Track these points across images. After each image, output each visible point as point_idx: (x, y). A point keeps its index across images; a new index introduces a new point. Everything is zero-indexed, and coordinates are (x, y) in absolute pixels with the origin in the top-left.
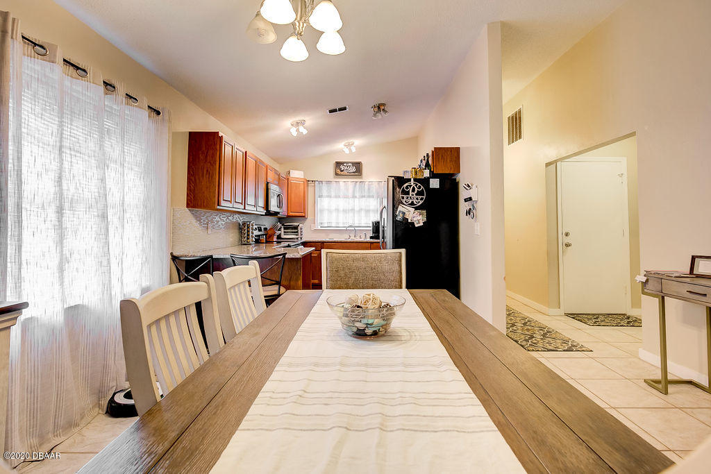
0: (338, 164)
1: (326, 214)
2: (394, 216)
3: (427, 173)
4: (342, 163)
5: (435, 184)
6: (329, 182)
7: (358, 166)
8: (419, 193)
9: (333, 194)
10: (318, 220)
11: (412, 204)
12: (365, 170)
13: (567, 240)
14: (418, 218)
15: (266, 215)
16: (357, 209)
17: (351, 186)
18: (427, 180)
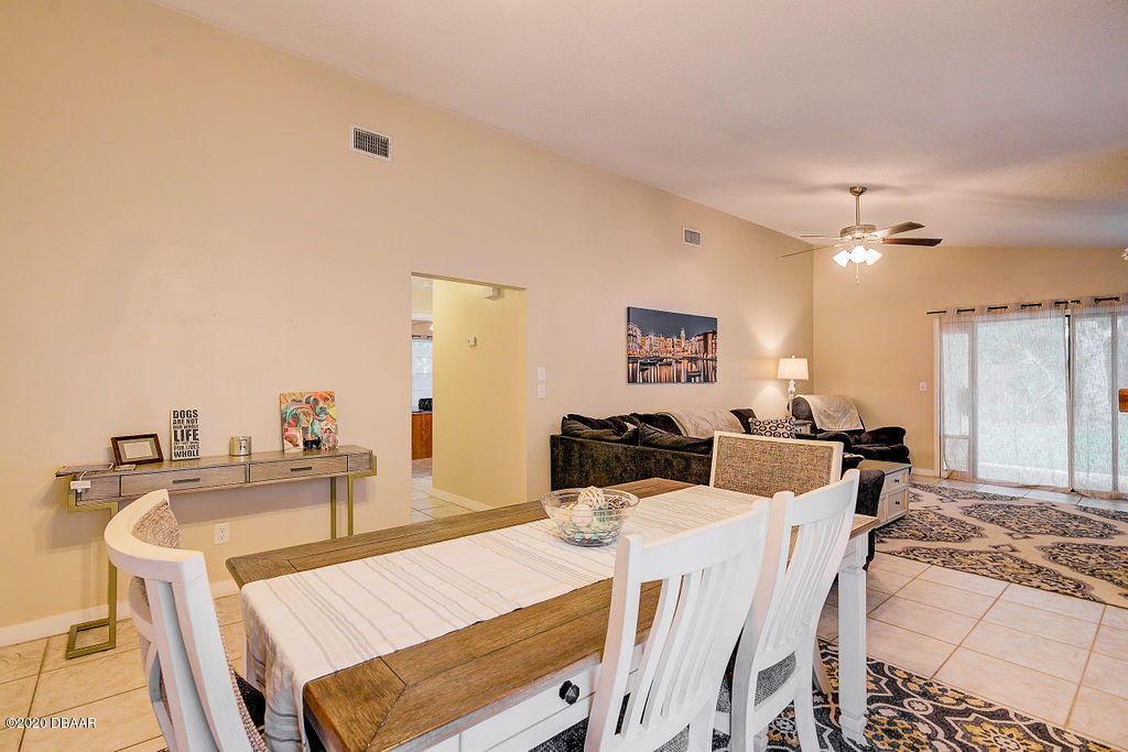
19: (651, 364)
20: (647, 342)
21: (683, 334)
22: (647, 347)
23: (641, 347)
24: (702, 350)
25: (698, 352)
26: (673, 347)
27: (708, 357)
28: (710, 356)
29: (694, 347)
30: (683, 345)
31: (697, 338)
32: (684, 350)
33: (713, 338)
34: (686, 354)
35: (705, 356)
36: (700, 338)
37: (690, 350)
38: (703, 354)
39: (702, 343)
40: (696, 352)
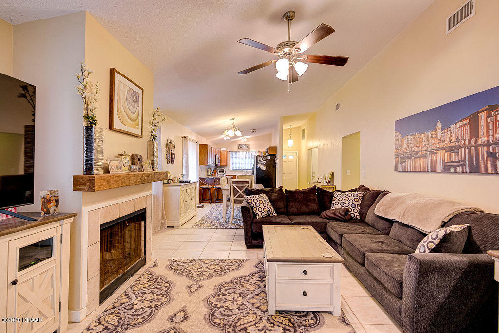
0: (239, 145)
1: (234, 165)
2: (257, 167)
3: (267, 154)
4: (241, 145)
5: (269, 157)
6: (236, 152)
7: (248, 147)
8: (264, 160)
9: (237, 157)
10: (231, 167)
11: (262, 164)
12: (250, 147)
13: (314, 175)
14: (264, 168)
15: (216, 165)
16: (247, 163)
17: (244, 153)
18: (266, 156)
19: (408, 158)
20: (406, 142)
21: (439, 125)
22: (405, 146)
23: (401, 147)
24: (468, 136)
25: (460, 139)
26: (428, 140)
27: (479, 142)
28: (482, 140)
29: (454, 135)
30: (439, 136)
31: (460, 124)
32: (440, 141)
33: (489, 116)
34: (442, 145)
35: (472, 142)
36: (464, 122)
37: (448, 139)
38: (470, 140)
39: (468, 127)
40: (457, 140)
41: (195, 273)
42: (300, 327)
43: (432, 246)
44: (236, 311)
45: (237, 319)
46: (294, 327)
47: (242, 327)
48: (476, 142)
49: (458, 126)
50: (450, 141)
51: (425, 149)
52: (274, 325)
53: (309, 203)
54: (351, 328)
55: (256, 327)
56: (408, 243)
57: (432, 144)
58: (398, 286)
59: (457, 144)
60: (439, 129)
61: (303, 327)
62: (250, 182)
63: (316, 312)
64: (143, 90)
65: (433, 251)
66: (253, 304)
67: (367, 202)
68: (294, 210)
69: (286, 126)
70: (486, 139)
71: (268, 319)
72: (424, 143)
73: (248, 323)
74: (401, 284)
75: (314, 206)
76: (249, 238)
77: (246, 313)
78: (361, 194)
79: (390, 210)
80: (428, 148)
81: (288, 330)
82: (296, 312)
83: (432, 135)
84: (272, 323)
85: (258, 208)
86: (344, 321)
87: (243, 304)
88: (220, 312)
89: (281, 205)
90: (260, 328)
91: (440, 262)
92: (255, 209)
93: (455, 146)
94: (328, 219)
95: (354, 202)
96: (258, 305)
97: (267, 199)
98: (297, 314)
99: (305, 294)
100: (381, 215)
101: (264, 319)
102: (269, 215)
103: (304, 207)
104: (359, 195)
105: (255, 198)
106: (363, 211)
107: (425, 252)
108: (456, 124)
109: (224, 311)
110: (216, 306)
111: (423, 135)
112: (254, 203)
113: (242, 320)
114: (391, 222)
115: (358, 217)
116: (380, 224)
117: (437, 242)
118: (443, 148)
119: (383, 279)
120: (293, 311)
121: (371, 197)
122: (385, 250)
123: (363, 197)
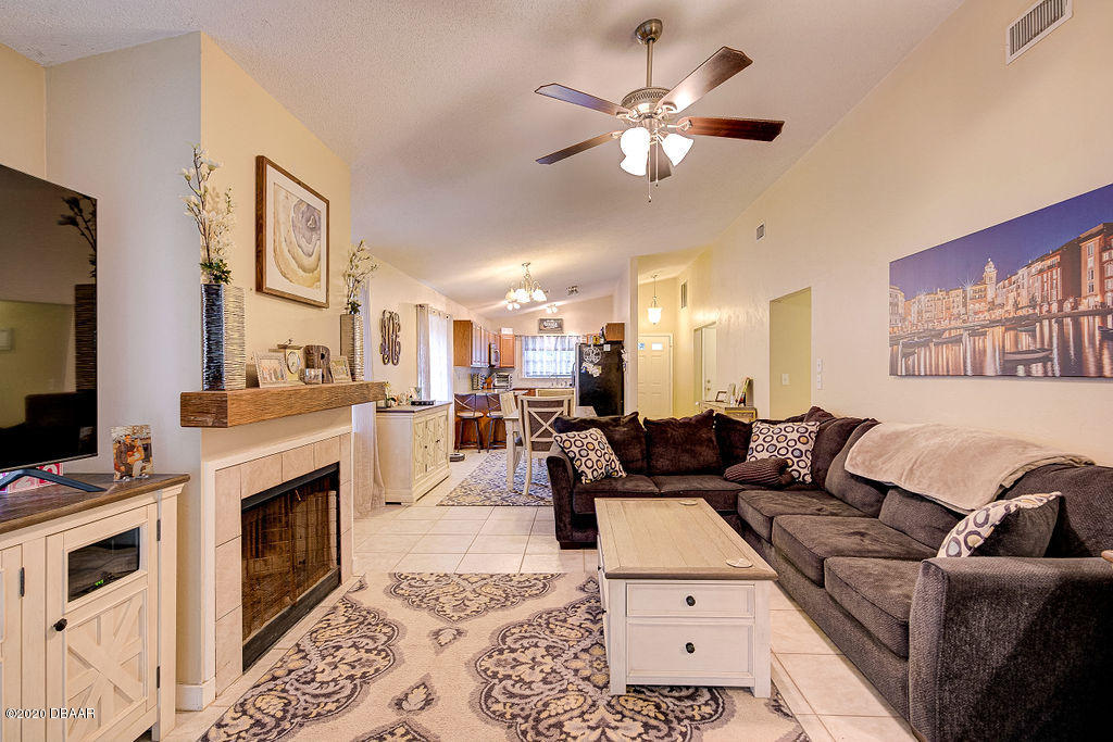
0: (542, 321)
1: (531, 365)
2: (580, 370)
3: (602, 341)
4: (545, 320)
5: (607, 348)
6: (534, 337)
7: (560, 327)
8: (597, 354)
9: (538, 347)
10: (524, 371)
11: (592, 362)
12: (566, 326)
13: (709, 386)
14: (596, 371)
15: (491, 366)
16: (558, 360)
17: (553, 339)
18: (602, 345)
19: (919, 345)
20: (914, 309)
21: (990, 270)
22: (913, 317)
23: (904, 319)
24: (1057, 294)
25: (1039, 300)
26: (965, 305)
27: (1082, 308)
28: (1089, 302)
29: (1024, 293)
30: (990, 294)
31: (1038, 266)
32: (993, 306)
33: (1105, 248)
34: (998, 313)
35: (1067, 306)
36: (1049, 262)
37: (1011, 302)
38: (1061, 303)
39: (1057, 274)
40: (1033, 304)
41: (448, 603)
42: (680, 720)
43: (976, 541)
44: (538, 687)
45: (540, 703)
46: (667, 722)
47: (552, 721)
48: (1075, 307)
49: (1033, 270)
50: (1016, 304)
51: (959, 323)
52: (624, 716)
53: (698, 448)
54: (794, 724)
55: (584, 721)
56: (922, 535)
57: (976, 313)
58: (899, 631)
59: (1031, 312)
60: (991, 279)
61: (686, 722)
62: (566, 403)
63: (715, 688)
64: (327, 202)
65: (978, 552)
66: (576, 671)
67: (826, 446)
68: (663, 463)
69: (644, 279)
70: (1099, 299)
71: (609, 704)
72: (955, 311)
73: (566, 712)
74: (905, 626)
75: (708, 455)
76: (565, 525)
77: (560, 691)
78: (813, 427)
79: (880, 461)
80: (964, 322)
81: (655, 727)
82: (672, 688)
83: (975, 292)
84: (618, 713)
85: (584, 460)
86: (778, 708)
87: (553, 671)
88: (504, 688)
89: (636, 452)
90: (592, 724)
91: (994, 578)
92: (579, 463)
93: (1027, 317)
94: (740, 483)
95: (799, 446)
96: (587, 673)
97: (604, 440)
98: (675, 694)
99: (690, 648)
100: (859, 473)
101: (602, 703)
102: (608, 476)
103: (686, 458)
104: (810, 429)
105: (577, 438)
106: (819, 464)
107: (959, 554)
108: (1029, 266)
109: (513, 686)
110: (495, 675)
111: (953, 293)
112: (576, 450)
113: (552, 706)
114: (882, 489)
115: (808, 479)
116: (859, 494)
117: (986, 531)
118: (998, 321)
119: (866, 616)
120: (665, 687)
121: (837, 433)
122: (869, 552)
123: (819, 434)
